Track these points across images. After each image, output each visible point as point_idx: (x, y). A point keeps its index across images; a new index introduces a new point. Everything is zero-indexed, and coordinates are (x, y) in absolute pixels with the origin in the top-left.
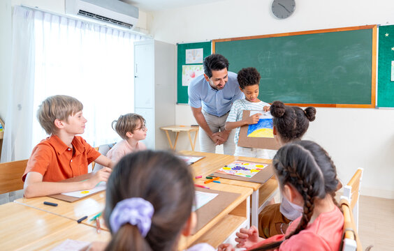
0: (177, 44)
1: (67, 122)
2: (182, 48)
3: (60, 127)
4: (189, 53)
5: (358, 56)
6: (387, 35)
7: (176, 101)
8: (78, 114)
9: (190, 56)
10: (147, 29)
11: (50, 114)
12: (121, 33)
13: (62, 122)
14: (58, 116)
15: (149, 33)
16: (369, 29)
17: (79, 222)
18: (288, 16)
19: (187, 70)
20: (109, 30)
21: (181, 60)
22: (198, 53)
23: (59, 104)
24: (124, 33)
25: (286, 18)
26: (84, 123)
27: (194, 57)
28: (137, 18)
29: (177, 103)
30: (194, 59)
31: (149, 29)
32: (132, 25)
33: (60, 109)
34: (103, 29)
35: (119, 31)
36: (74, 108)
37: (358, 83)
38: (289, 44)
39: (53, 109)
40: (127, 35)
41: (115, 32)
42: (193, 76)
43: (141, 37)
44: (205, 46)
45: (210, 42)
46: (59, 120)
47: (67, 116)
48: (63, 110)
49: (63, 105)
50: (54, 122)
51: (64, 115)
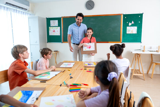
0: (46, 18)
1: (23, 54)
2: (49, 20)
3: (21, 56)
5: (116, 25)
6: (126, 18)
7: (47, 41)
8: (26, 51)
9: (52, 23)
10: (32, 11)
11: (17, 51)
12: (22, 13)
13: (22, 55)
14: (20, 52)
15: (33, 13)
16: (120, 15)
17: (61, 86)
19: (51, 29)
20: (18, 12)
21: (48, 25)
22: (56, 22)
23: (20, 48)
24: (23, 12)
26: (28, 55)
27: (54, 23)
28: (29, 6)
29: (47, 42)
31: (33, 11)
32: (27, 9)
33: (20, 50)
34: (15, 11)
35: (21, 12)
36: (25, 49)
37: (116, 34)
38: (92, 19)
39: (18, 49)
40: (25, 13)
41: (20, 12)
42: (54, 31)
43: (30, 14)
44: (59, 19)
45: (61, 18)
46: (21, 54)
47: (23, 52)
48: (22, 50)
49: (21, 48)
50: (19, 54)
51: (22, 52)
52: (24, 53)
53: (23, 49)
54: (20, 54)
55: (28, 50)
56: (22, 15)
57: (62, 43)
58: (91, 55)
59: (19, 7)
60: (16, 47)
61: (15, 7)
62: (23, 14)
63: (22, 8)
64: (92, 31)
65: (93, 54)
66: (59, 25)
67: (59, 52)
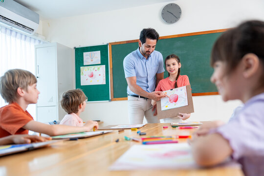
0: (75, 48)
1: (27, 91)
2: (80, 52)
3: (22, 94)
4: (87, 55)
8: (34, 85)
9: (87, 59)
10: (43, 35)
11: (14, 83)
12: (23, 37)
13: (23, 91)
14: (20, 85)
15: (46, 38)
18: (176, 21)
19: (85, 71)
20: (14, 33)
21: (79, 62)
22: (96, 55)
24: (26, 36)
25: (173, 23)
26: (38, 94)
27: (92, 58)
28: (38, 24)
30: (92, 61)
31: (45, 35)
32: (33, 30)
33: (22, 79)
34: (8, 32)
35: (21, 34)
36: (32, 80)
39: (16, 78)
40: (28, 38)
41: (18, 35)
42: (92, 76)
43: (40, 41)
44: (103, 49)
45: (107, 45)
46: (21, 89)
47: (27, 85)
48: (24, 80)
49: (24, 77)
50: (17, 90)
51: (25, 84)
52: (30, 88)
53: (28, 80)
54: (19, 89)
55: (38, 84)
56: (23, 41)
57: (111, 100)
58: (179, 118)
59: (17, 24)
60: (12, 73)
61: (8, 23)
62: (25, 39)
63: (24, 26)
64: (179, 62)
65: (185, 115)
66: (104, 61)
67: (103, 122)
